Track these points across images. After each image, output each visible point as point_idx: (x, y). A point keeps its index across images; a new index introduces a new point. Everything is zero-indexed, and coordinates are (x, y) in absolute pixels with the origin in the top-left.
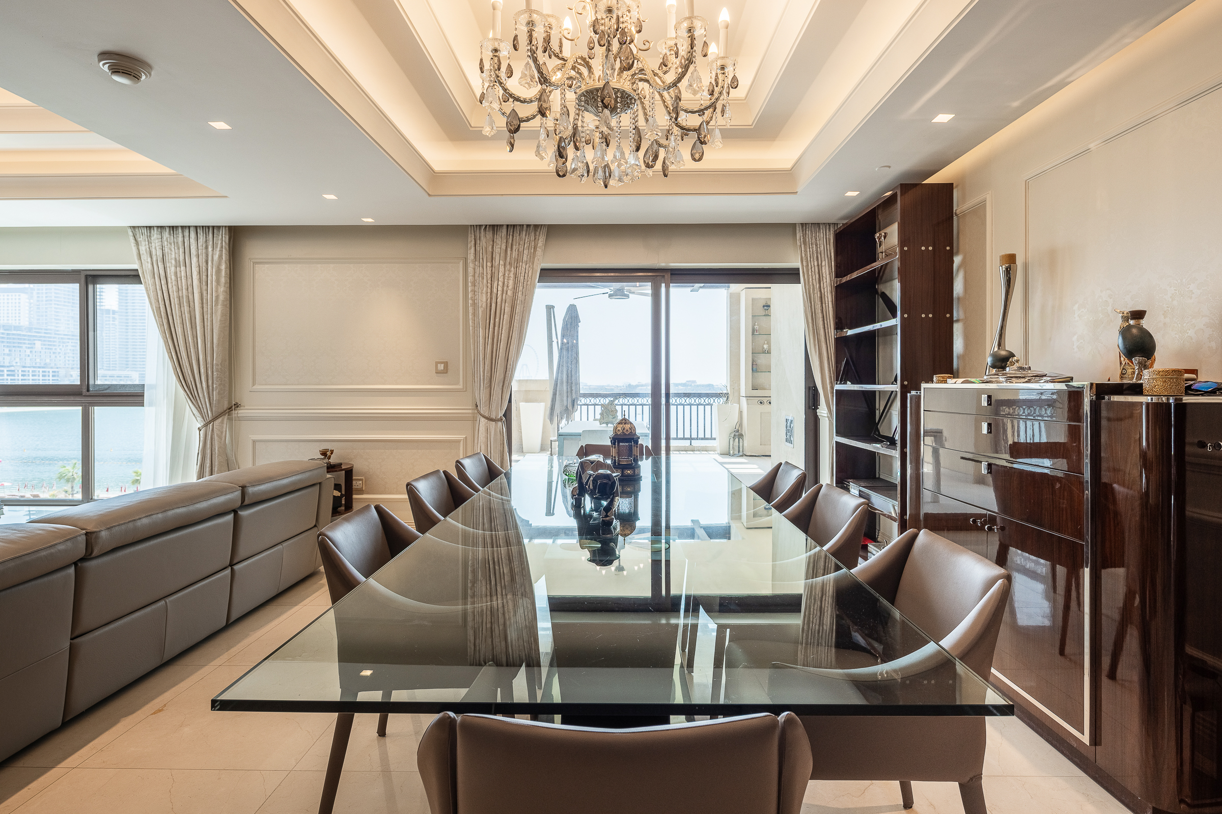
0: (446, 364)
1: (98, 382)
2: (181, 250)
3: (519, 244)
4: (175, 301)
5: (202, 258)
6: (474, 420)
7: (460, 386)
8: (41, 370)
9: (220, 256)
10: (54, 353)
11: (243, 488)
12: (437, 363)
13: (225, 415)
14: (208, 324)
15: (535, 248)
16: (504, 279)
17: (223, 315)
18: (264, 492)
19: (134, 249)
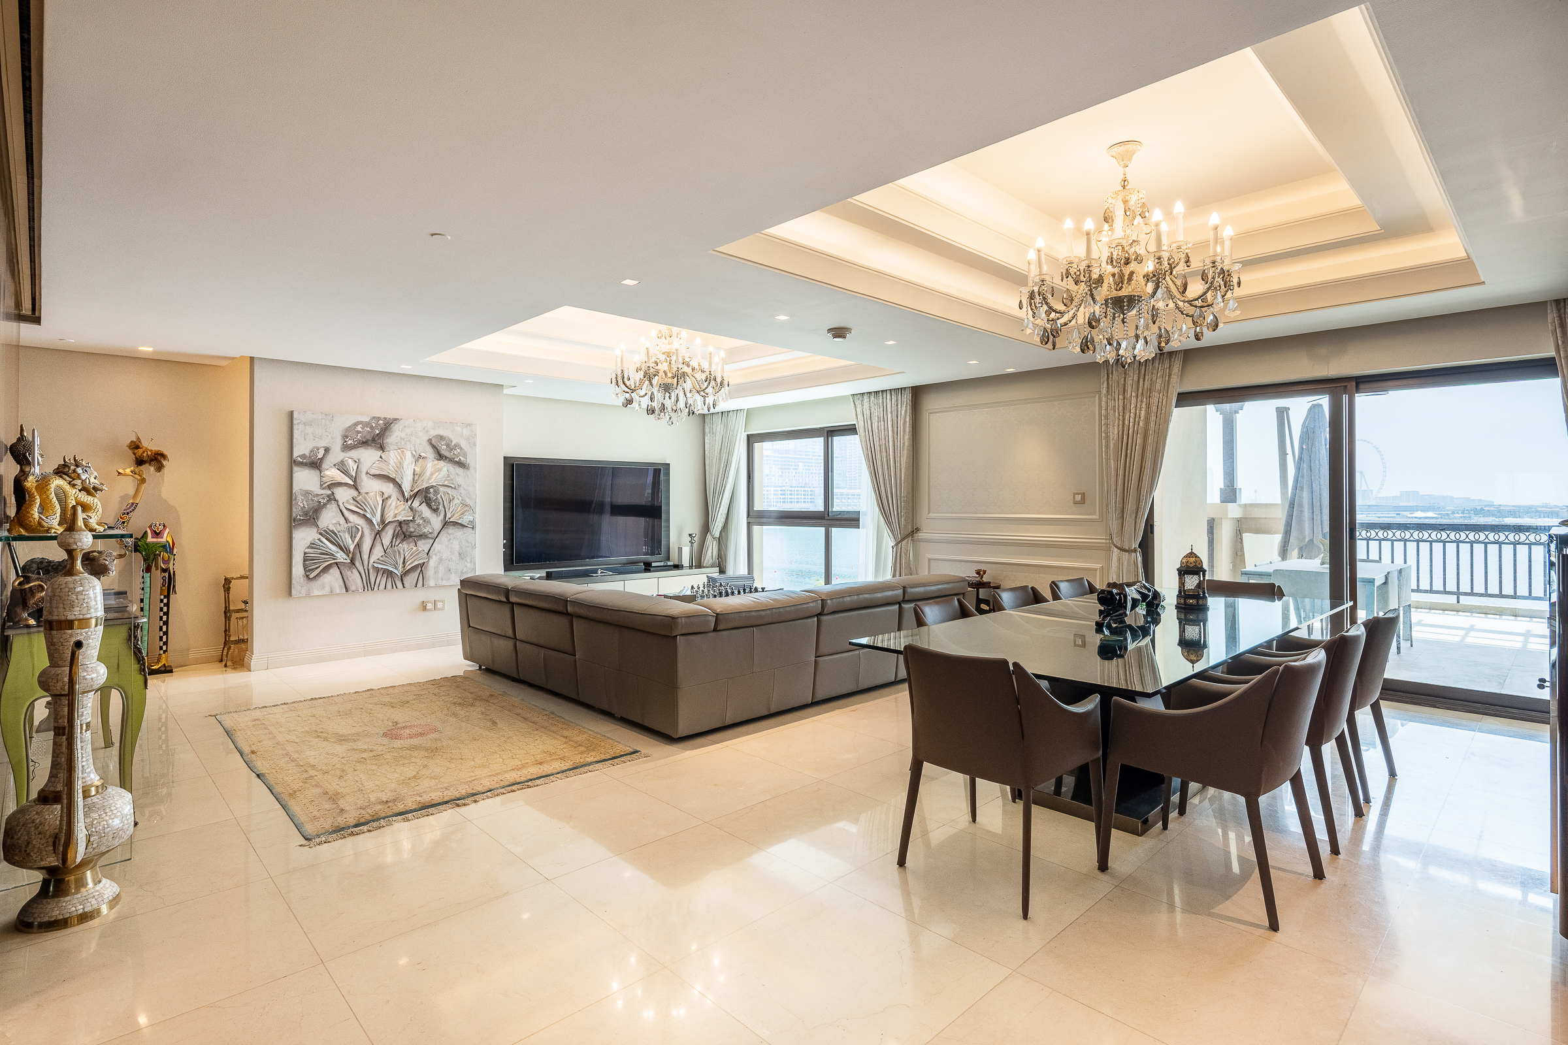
0: (1083, 495)
1: (834, 510)
2: (881, 409)
3: (1152, 373)
4: (877, 448)
5: (894, 413)
6: (1109, 550)
7: (1096, 517)
8: (803, 489)
9: (906, 411)
10: (812, 473)
11: (904, 588)
12: (1075, 494)
13: (909, 537)
14: (898, 465)
15: (1170, 375)
16: (1136, 410)
17: (908, 457)
18: (918, 593)
19: (854, 411)
